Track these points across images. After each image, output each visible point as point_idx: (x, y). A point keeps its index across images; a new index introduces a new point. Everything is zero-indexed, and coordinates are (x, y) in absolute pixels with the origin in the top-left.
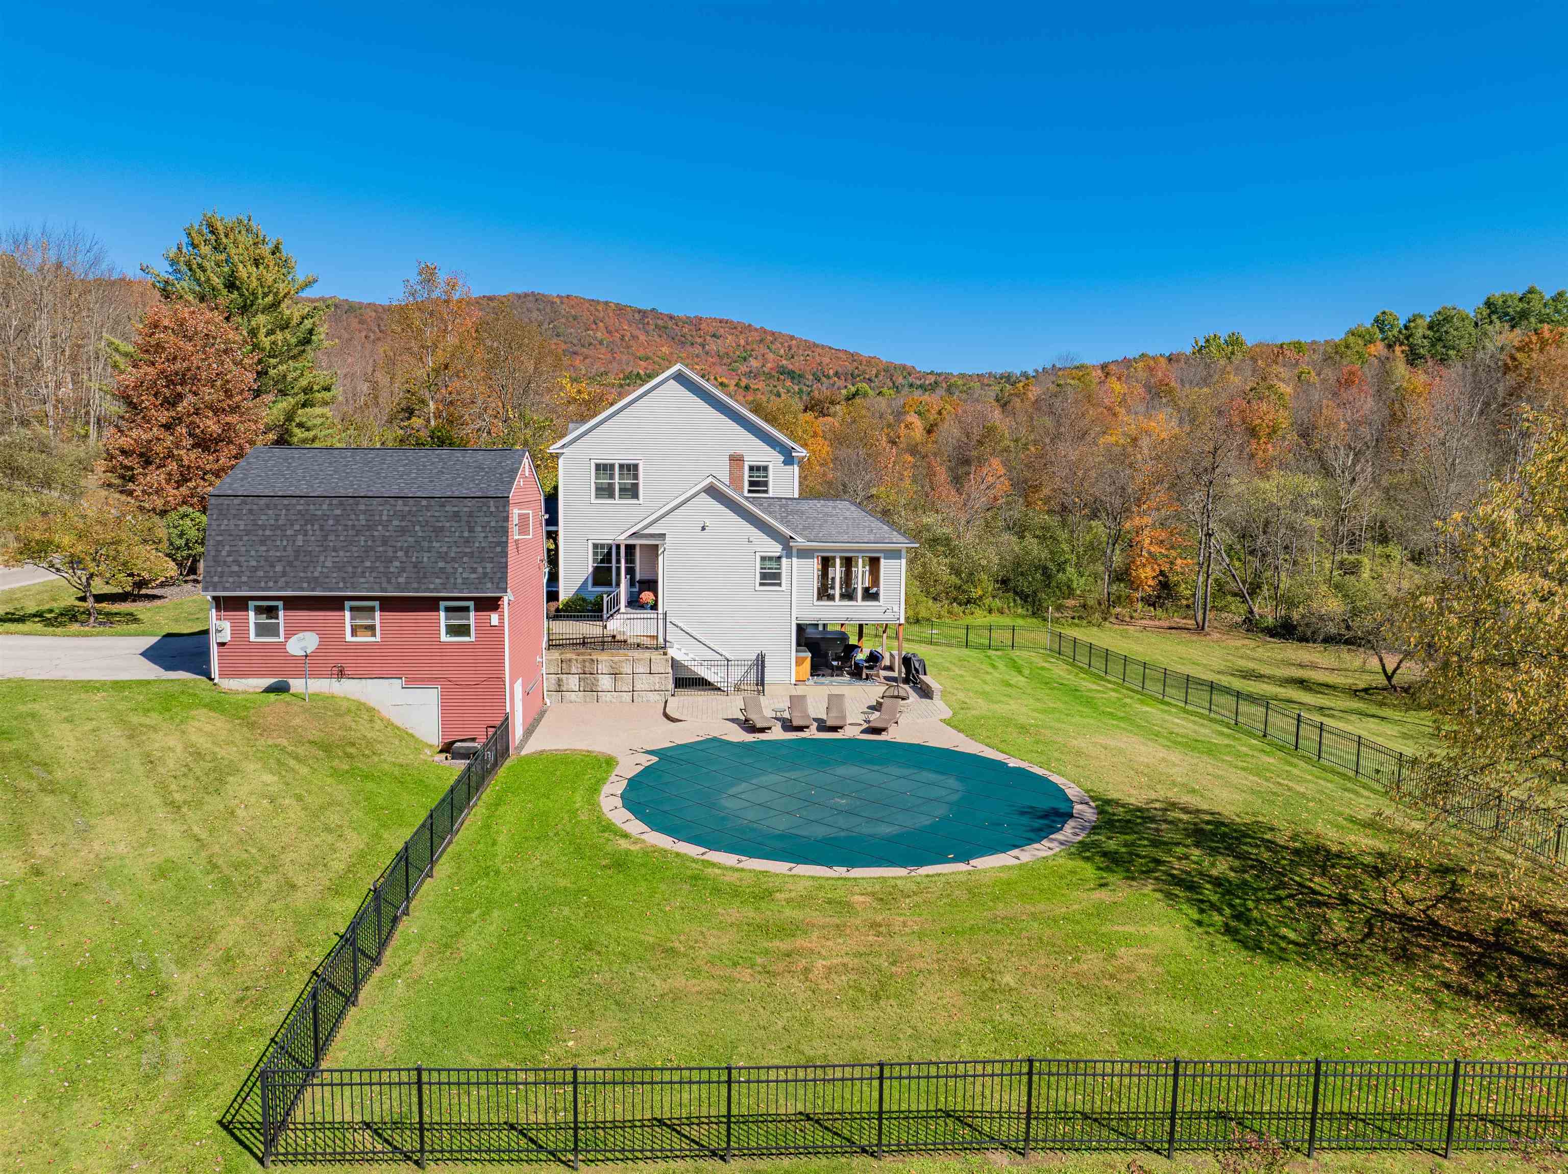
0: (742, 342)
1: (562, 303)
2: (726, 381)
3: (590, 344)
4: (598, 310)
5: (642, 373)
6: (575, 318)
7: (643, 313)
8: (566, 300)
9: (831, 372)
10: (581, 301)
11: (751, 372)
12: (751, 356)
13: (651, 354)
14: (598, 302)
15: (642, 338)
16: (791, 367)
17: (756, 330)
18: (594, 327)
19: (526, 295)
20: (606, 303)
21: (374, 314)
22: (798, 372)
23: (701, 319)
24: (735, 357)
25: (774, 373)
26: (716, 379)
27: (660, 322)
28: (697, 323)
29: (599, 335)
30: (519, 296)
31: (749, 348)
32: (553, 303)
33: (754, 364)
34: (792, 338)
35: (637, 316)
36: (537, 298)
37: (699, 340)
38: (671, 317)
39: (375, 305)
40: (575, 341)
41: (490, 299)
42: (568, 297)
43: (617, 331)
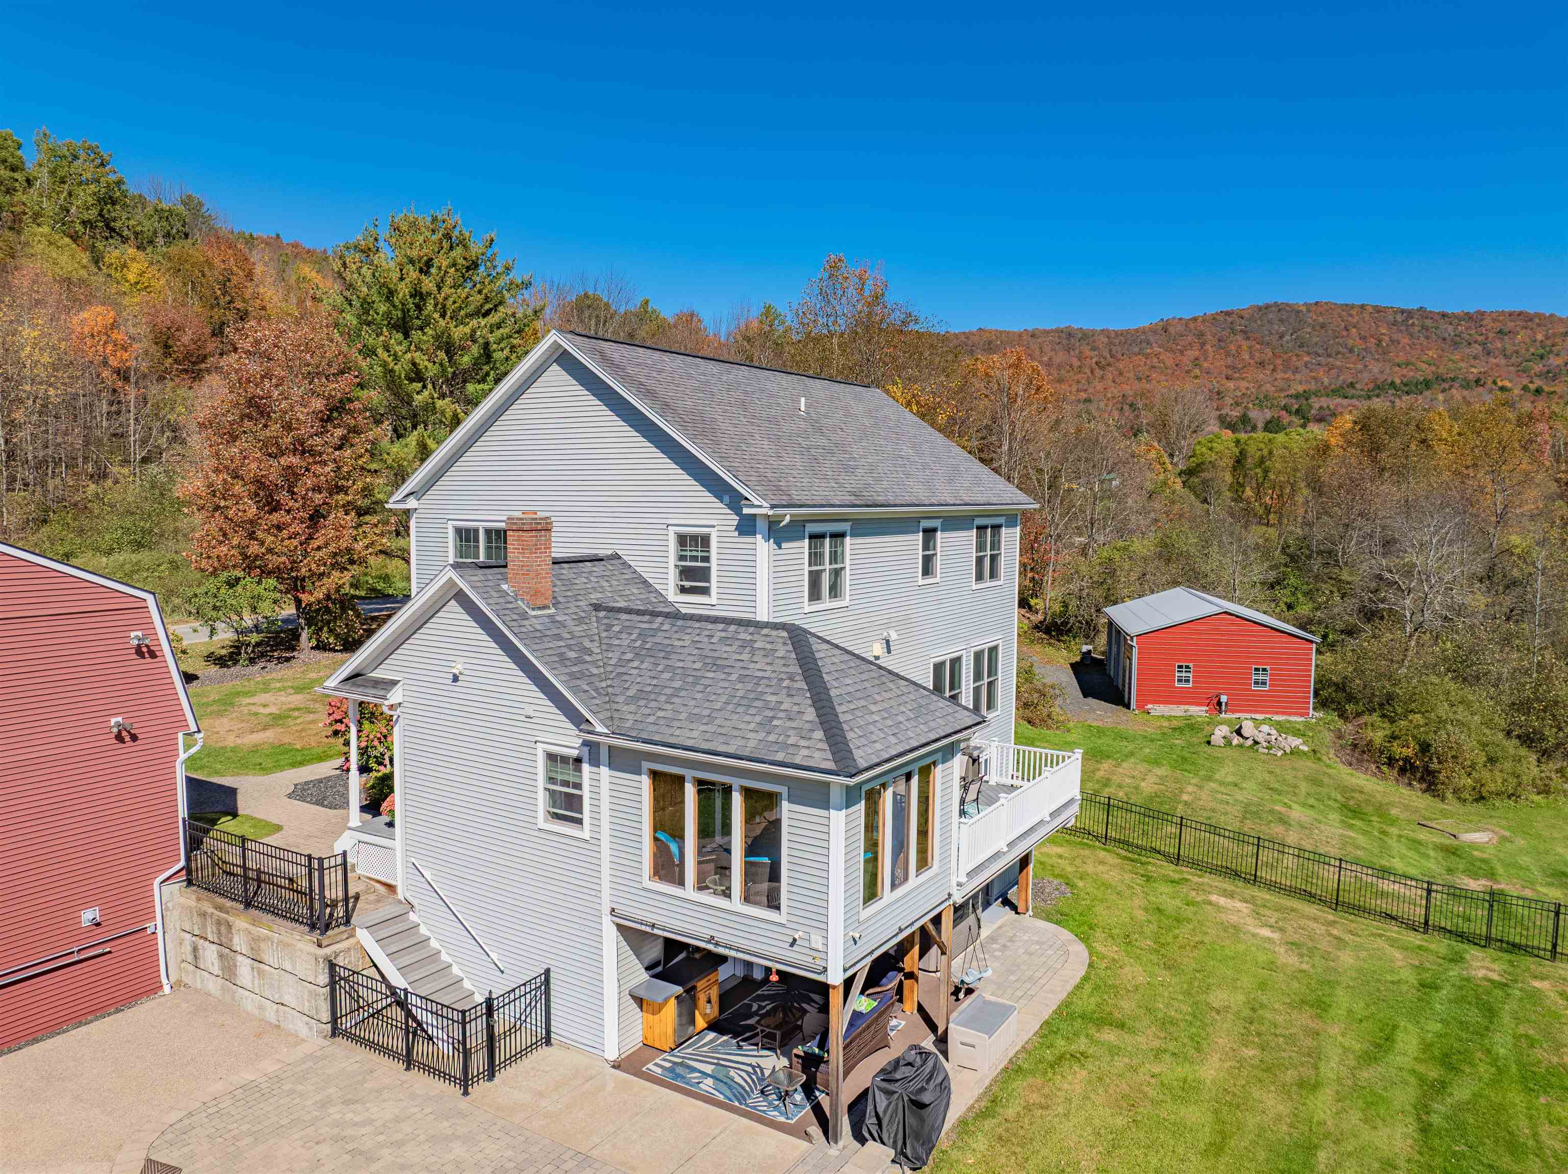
0: (1540, 337)
1: (1309, 311)
2: (1508, 384)
3: (1338, 353)
4: (1351, 315)
5: (1398, 381)
6: (1323, 326)
7: (1409, 314)
8: (1314, 308)
10: (1331, 307)
11: (1548, 372)
12: (1551, 352)
13: (1413, 360)
14: (1353, 307)
15: (1405, 340)
18: (1345, 333)
19: (1267, 307)
20: (1363, 307)
21: (1106, 340)
23: (1483, 314)
24: (1528, 356)
26: (1495, 382)
27: (1428, 322)
28: (1475, 319)
29: (1350, 343)
30: (1260, 309)
31: (1548, 342)
32: (1298, 312)
35: (1399, 318)
36: (1279, 308)
37: (1480, 338)
38: (1444, 315)
39: (1108, 330)
40: (1320, 351)
41: (1228, 314)
42: (1317, 303)
43: (1372, 336)
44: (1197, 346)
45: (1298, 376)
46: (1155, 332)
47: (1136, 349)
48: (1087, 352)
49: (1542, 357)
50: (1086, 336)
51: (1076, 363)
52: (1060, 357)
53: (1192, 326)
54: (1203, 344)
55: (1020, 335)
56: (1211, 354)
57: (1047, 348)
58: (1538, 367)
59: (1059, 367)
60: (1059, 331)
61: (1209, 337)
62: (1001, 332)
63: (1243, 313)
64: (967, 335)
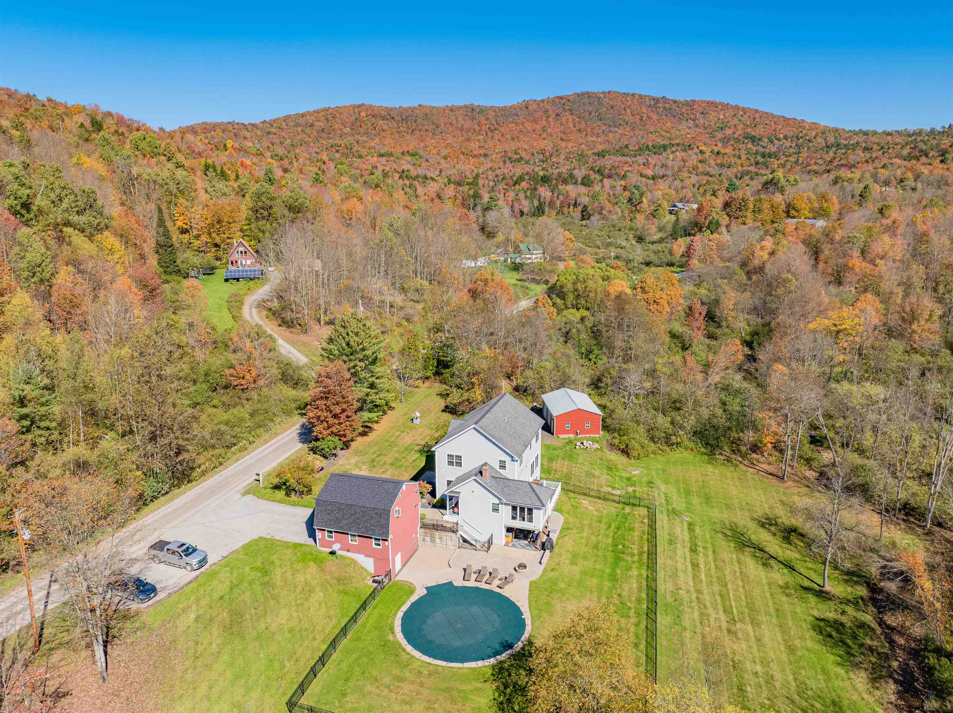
0: (722, 117)
1: (605, 97)
2: (704, 148)
3: (620, 125)
4: (627, 100)
5: (650, 145)
6: (612, 107)
7: (657, 100)
8: (607, 95)
9: (781, 136)
10: (617, 95)
12: (726, 126)
14: (628, 95)
15: (655, 117)
16: (753, 133)
17: (732, 107)
18: (624, 112)
19: (583, 94)
20: (633, 95)
21: (493, 113)
22: (758, 137)
23: (694, 101)
24: (716, 128)
25: (740, 138)
26: (698, 148)
27: (667, 106)
28: (691, 104)
29: (626, 118)
30: (578, 95)
31: (726, 120)
32: (599, 98)
33: (728, 132)
34: (757, 111)
35: (652, 103)
36: (588, 95)
37: (692, 117)
38: (675, 102)
40: (611, 124)
41: (561, 98)
42: (609, 92)
43: (638, 114)
44: (544, 118)
45: (599, 139)
46: (521, 109)
47: (511, 120)
48: (483, 121)
49: (722, 129)
50: (482, 110)
51: (477, 128)
52: (468, 124)
53: (541, 105)
54: (548, 117)
55: (444, 110)
56: (552, 123)
57: (460, 119)
58: (719, 135)
59: (467, 131)
60: (466, 107)
61: (550, 112)
62: (433, 108)
63: (570, 98)
64: (413, 109)
